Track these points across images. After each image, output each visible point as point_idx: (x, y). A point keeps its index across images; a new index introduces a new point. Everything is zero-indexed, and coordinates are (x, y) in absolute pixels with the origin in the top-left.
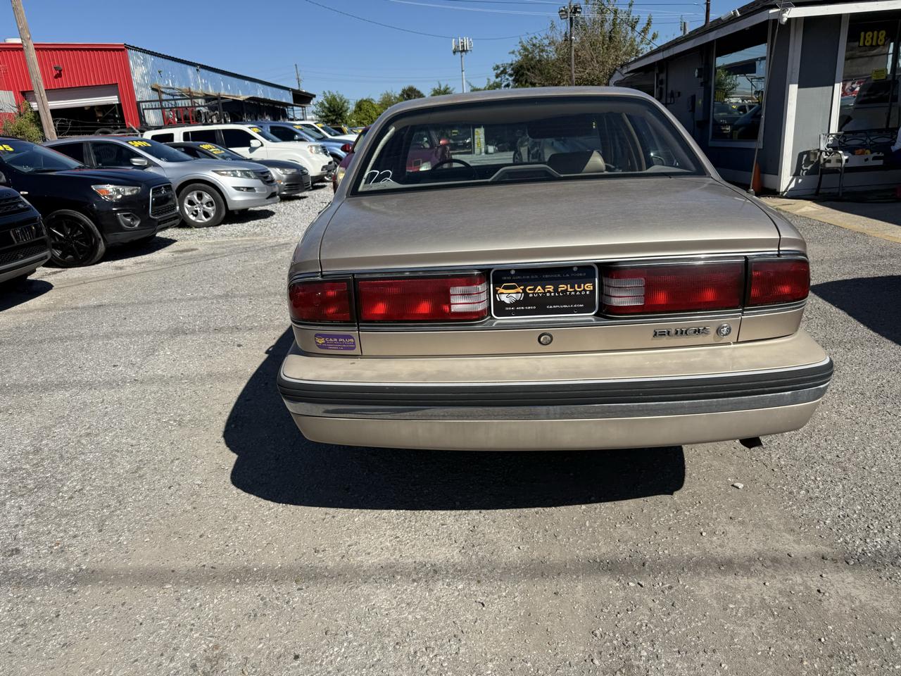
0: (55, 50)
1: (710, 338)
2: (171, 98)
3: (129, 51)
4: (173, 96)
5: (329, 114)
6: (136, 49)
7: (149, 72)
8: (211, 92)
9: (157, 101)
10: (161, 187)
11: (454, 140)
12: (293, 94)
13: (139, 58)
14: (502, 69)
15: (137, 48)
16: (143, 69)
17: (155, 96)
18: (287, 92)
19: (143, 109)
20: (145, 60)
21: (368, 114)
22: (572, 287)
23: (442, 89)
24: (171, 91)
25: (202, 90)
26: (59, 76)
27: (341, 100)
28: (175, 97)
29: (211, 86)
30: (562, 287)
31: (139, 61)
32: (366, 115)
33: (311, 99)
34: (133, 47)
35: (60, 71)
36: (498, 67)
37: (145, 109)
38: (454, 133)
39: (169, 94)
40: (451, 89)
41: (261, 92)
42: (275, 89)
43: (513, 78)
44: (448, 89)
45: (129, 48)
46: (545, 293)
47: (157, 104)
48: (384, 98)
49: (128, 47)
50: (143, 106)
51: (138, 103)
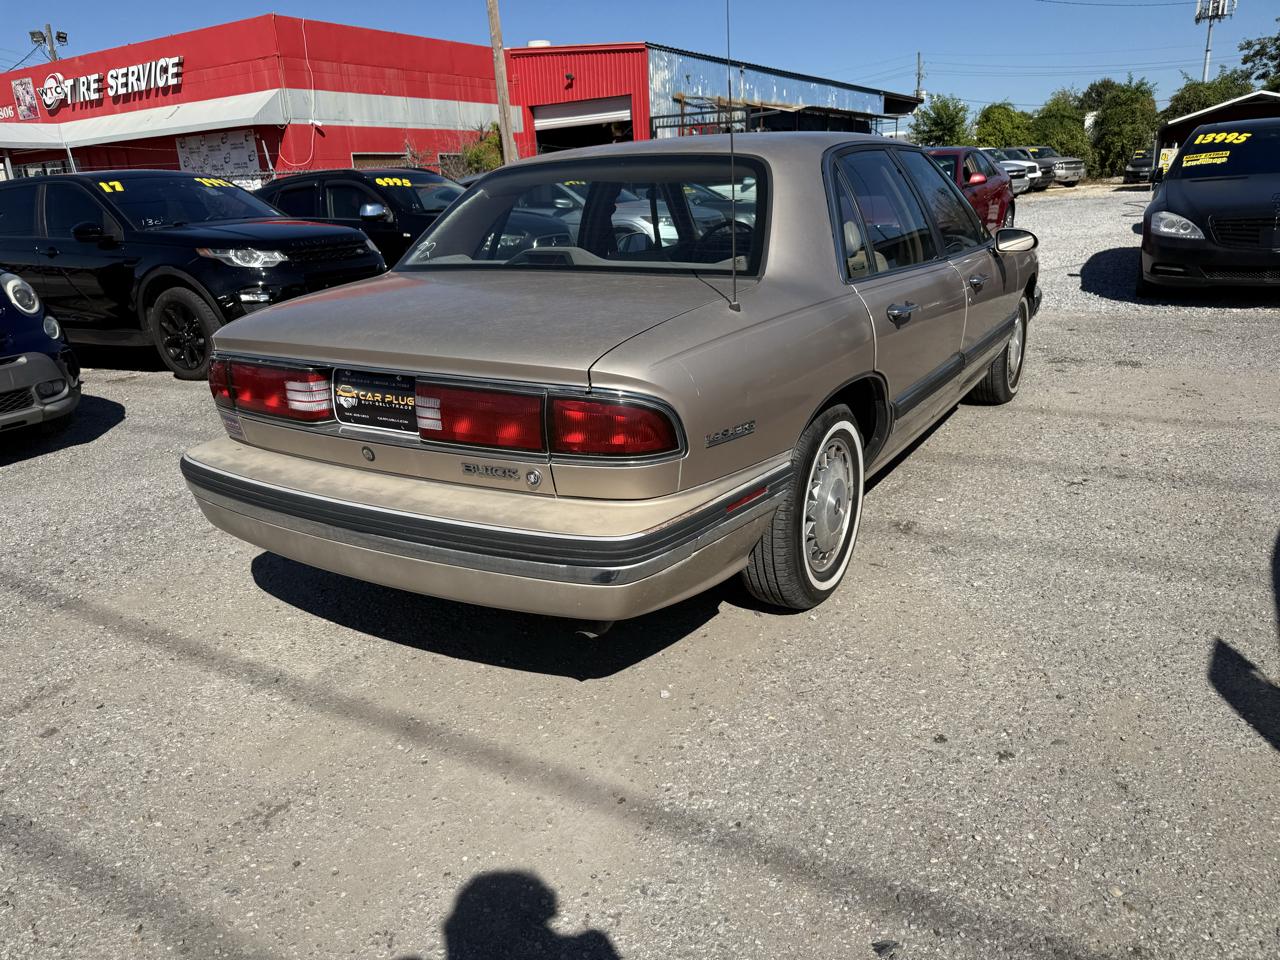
0: (569, 53)
1: (522, 485)
2: (698, 110)
3: (650, 51)
4: (701, 108)
5: (933, 128)
6: (661, 48)
7: (672, 78)
8: (757, 100)
9: (677, 116)
10: (551, 238)
11: (1133, 166)
12: (886, 100)
13: (662, 59)
14: (1257, 47)
15: (662, 46)
16: (666, 74)
17: (677, 109)
18: (877, 96)
19: (657, 128)
20: (670, 62)
21: (998, 126)
22: (397, 399)
23: (1134, 84)
24: (700, 102)
25: (743, 99)
26: (570, 86)
27: (956, 107)
28: (704, 110)
29: (759, 92)
30: (389, 398)
31: (661, 63)
32: (995, 128)
33: (916, 105)
34: (657, 45)
35: (572, 80)
36: (1249, 45)
37: (660, 127)
38: (1137, 154)
39: (696, 106)
40: (1151, 83)
41: (832, 100)
42: (856, 94)
43: (1275, 63)
44: (1143, 84)
45: (650, 48)
46: (374, 402)
47: (678, 120)
48: (1056, 102)
49: (649, 46)
50: (657, 122)
51: (652, 119)
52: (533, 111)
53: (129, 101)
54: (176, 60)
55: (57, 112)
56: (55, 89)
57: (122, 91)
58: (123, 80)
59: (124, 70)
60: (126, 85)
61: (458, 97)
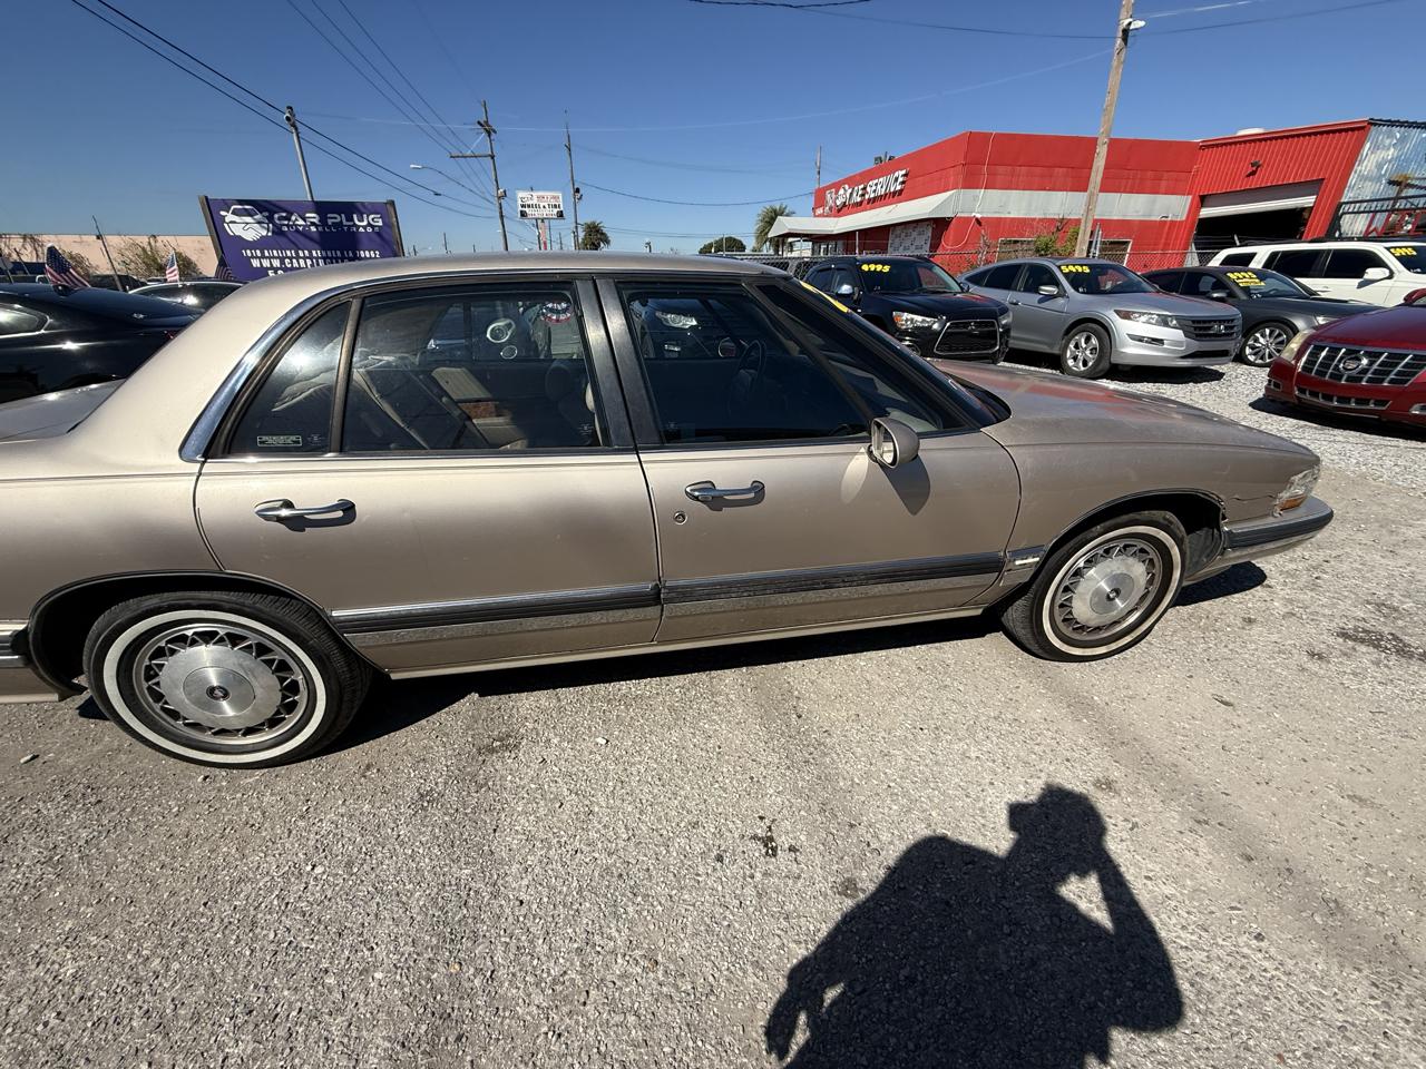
0: (1266, 139)
3: (1373, 128)
6: (1394, 123)
7: (1399, 157)
9: (1387, 199)
13: (1391, 136)
16: (1390, 153)
17: (1391, 192)
19: (1345, 213)
20: (1403, 139)
26: (1254, 173)
31: (1387, 141)
34: (1386, 121)
35: (1258, 167)
39: (1420, 188)
47: (1386, 205)
49: (1374, 123)
50: (1347, 208)
51: (1340, 205)
52: (1203, 201)
53: (877, 201)
54: (904, 172)
55: (840, 211)
56: (843, 195)
57: (872, 196)
58: (874, 188)
59: (876, 181)
60: (875, 191)
61: (1122, 190)
